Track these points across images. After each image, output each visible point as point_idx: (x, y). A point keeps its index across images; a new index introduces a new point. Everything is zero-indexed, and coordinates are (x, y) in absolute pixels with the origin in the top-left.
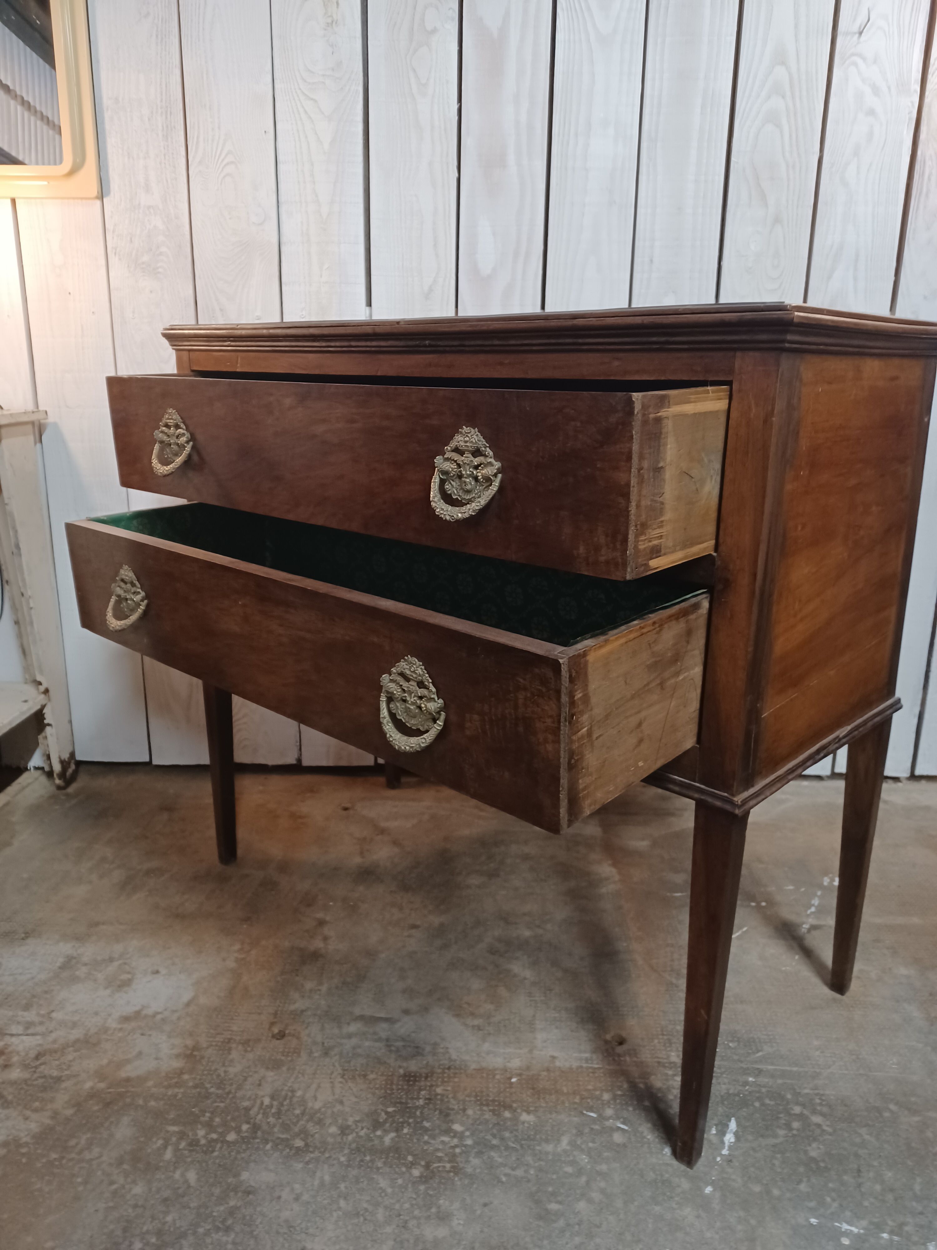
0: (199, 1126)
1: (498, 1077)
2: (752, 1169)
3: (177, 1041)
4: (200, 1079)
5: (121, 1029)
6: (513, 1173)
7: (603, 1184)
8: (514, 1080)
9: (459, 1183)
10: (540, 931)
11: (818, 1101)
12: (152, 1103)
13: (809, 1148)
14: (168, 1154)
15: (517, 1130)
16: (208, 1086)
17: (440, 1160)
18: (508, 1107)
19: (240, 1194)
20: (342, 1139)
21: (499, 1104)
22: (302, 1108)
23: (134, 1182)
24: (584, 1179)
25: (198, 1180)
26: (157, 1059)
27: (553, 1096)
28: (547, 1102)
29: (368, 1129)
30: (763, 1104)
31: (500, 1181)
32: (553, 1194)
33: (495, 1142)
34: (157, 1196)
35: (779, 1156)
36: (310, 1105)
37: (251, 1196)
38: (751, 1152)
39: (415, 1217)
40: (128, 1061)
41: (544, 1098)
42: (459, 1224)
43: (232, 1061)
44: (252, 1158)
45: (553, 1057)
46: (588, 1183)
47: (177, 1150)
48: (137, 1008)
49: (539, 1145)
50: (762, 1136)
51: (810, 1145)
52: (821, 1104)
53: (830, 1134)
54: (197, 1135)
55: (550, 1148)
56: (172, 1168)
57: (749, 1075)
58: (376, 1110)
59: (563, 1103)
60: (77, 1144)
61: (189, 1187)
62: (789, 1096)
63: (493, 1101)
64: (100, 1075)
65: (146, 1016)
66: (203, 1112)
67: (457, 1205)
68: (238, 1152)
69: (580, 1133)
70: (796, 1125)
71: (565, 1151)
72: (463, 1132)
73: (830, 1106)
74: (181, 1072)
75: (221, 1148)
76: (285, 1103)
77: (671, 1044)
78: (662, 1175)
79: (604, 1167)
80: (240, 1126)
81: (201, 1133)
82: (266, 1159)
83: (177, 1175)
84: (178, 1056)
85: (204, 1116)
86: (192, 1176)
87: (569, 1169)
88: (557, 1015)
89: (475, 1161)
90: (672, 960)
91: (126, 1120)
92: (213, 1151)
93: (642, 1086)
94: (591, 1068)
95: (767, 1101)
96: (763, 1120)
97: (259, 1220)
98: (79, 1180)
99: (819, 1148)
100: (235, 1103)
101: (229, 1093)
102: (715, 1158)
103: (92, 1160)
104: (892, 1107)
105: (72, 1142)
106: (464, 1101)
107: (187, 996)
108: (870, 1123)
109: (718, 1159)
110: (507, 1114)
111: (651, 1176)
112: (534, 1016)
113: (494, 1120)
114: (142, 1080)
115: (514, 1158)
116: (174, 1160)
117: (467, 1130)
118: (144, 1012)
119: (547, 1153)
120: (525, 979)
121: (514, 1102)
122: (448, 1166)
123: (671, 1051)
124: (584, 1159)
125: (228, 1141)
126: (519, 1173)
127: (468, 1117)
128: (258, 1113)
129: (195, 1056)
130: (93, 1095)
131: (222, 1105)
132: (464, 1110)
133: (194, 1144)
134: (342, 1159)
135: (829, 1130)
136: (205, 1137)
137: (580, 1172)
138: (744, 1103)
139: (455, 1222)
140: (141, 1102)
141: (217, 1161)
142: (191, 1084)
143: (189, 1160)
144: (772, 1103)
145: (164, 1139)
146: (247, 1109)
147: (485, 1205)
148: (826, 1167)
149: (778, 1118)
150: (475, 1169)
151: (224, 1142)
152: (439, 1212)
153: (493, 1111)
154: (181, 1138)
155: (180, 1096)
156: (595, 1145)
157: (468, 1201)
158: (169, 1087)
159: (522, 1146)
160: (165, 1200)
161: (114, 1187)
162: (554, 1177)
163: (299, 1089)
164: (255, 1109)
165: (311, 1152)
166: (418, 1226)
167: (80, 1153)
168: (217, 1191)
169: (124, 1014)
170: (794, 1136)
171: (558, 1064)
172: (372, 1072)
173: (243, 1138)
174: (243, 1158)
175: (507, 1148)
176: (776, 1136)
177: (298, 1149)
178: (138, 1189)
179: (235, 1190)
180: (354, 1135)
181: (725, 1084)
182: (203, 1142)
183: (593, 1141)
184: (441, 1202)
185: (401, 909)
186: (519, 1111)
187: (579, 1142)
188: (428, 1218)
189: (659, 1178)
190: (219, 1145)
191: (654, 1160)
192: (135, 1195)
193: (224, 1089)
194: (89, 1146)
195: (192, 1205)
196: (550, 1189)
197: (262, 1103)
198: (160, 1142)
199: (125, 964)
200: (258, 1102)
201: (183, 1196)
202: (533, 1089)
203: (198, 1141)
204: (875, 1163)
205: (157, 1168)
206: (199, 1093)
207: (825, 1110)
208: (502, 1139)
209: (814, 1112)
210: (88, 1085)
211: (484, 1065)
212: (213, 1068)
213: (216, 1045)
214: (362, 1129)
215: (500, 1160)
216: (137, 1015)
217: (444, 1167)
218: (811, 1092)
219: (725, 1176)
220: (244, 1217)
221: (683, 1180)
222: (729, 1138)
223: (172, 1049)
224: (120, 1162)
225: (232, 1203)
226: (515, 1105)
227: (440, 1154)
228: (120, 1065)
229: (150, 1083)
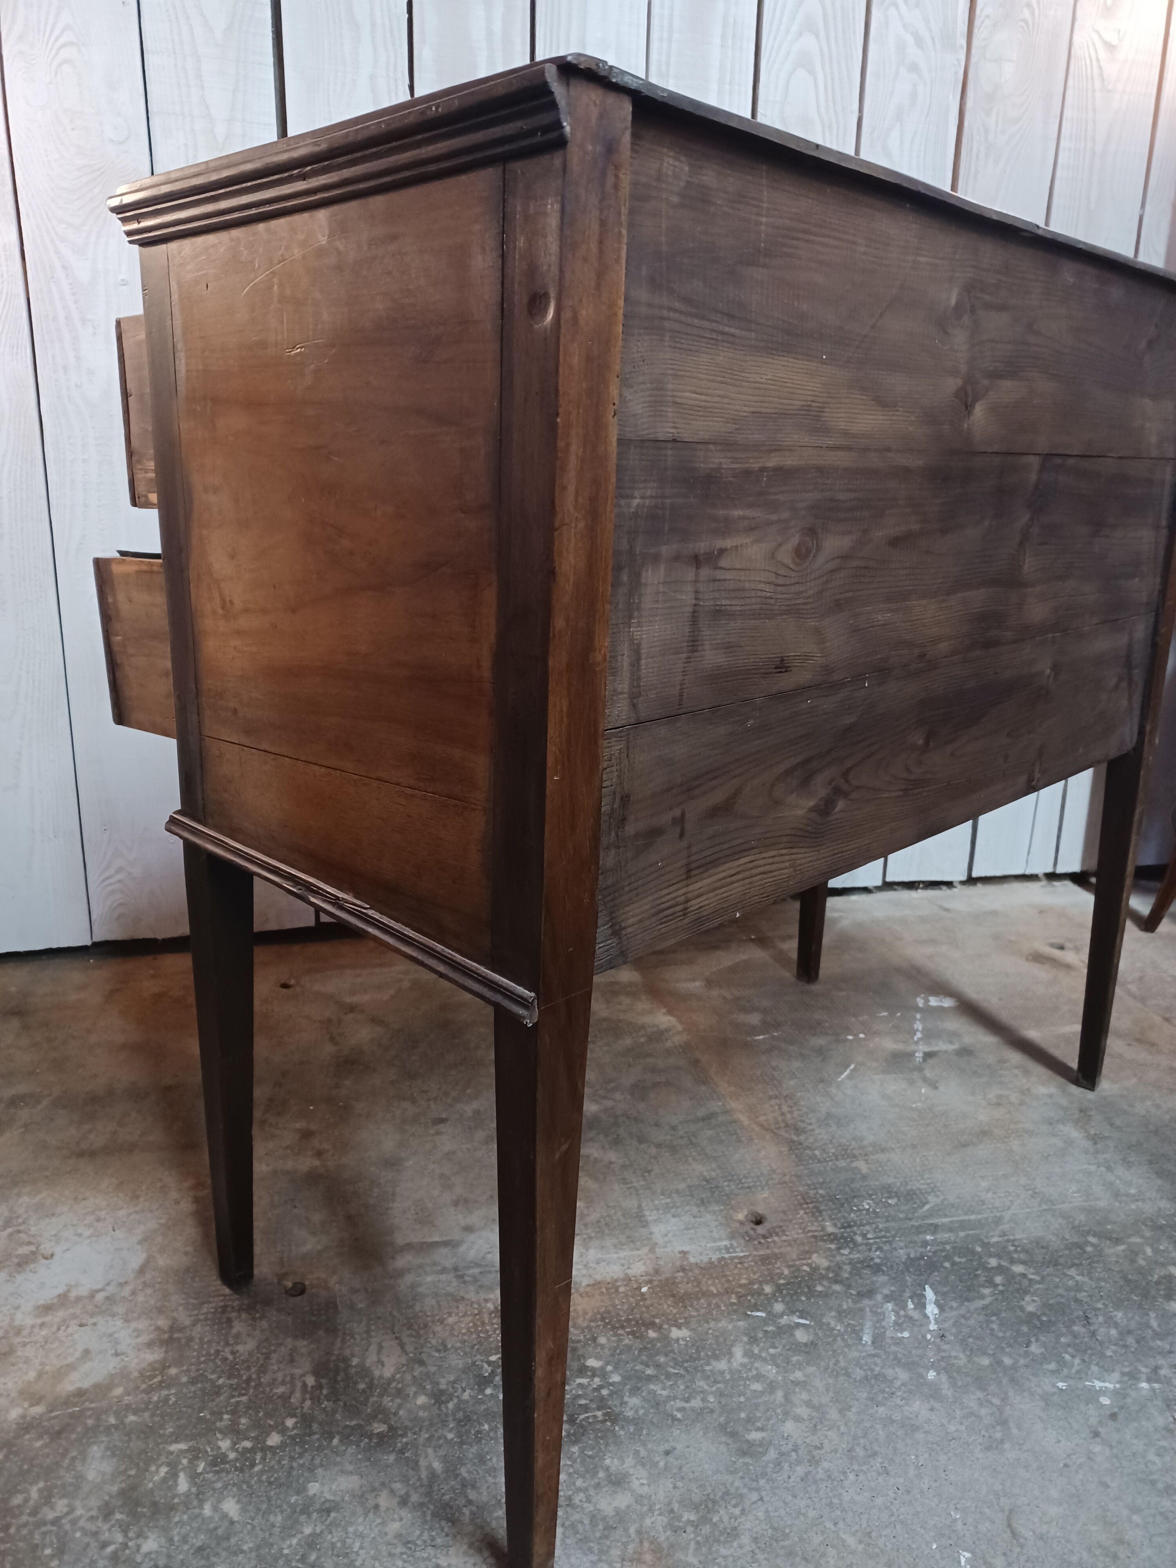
0: (219, 1436)
1: (622, 1289)
2: (971, 1340)
3: (143, 1324)
4: (198, 1370)
5: (42, 1325)
6: (687, 1405)
7: (805, 1396)
8: (644, 1290)
9: (622, 1433)
10: (610, 1103)
11: (1012, 1248)
12: (132, 1418)
13: (1023, 1303)
14: (183, 1485)
15: (672, 1351)
16: (213, 1377)
17: (586, 1408)
18: (651, 1325)
19: (315, 1515)
20: (440, 1409)
21: (637, 1323)
22: (367, 1380)
23: (140, 1535)
24: (779, 1395)
25: (244, 1510)
26: (117, 1355)
27: (702, 1301)
28: (697, 1310)
29: (472, 1389)
30: (954, 1264)
31: (674, 1419)
32: (750, 1420)
33: (649, 1372)
34: (186, 1547)
35: (994, 1318)
36: (377, 1373)
37: (333, 1515)
38: (962, 1320)
39: (580, 1490)
40: (71, 1367)
41: (691, 1305)
42: (642, 1484)
43: (237, 1336)
44: (317, 1461)
45: (684, 1253)
46: (786, 1397)
47: (193, 1477)
48: (60, 1291)
49: (708, 1364)
50: (968, 1300)
51: (1023, 1300)
52: (1016, 1251)
53: (1040, 1283)
54: (219, 1448)
55: (722, 1365)
56: (195, 1503)
57: (925, 1232)
58: (474, 1363)
59: (718, 1306)
60: (26, 1500)
61: (232, 1522)
62: (979, 1249)
63: (628, 1320)
64: (30, 1396)
65: (78, 1299)
66: (218, 1415)
67: (630, 1461)
68: (292, 1459)
69: (753, 1340)
70: (998, 1279)
71: (743, 1365)
72: (603, 1368)
73: (1026, 1251)
74: (163, 1366)
75: (263, 1459)
76: (339, 1378)
77: (820, 1212)
78: (872, 1370)
79: (798, 1375)
80: (283, 1423)
81: (225, 1444)
82: (338, 1459)
83: (207, 1510)
84: (150, 1345)
85: (221, 1420)
86: (231, 1507)
87: (757, 1386)
88: (668, 1200)
89: (634, 1401)
90: (783, 1114)
91: (96, 1451)
92: (253, 1465)
93: (806, 1268)
94: (736, 1257)
95: (957, 1259)
96: (961, 1281)
97: (357, 1545)
98: (48, 1551)
99: (1034, 1301)
100: (263, 1392)
101: (249, 1379)
102: (924, 1337)
103: (59, 1518)
104: (1091, 1239)
105: (17, 1500)
106: (589, 1328)
107: (136, 1260)
108: (1076, 1261)
109: (929, 1337)
110: (652, 1334)
111: (859, 1373)
112: (640, 1206)
113: (638, 1344)
114: (102, 1389)
115: (682, 1387)
116: (194, 1490)
117: (608, 1363)
118: (73, 1295)
119: (722, 1373)
120: (611, 1163)
121: (654, 1316)
122: (599, 1414)
123: (823, 1220)
124: (770, 1371)
125: (271, 1447)
126: (696, 1403)
127: (603, 1347)
128: (304, 1400)
129: (179, 1339)
130: (26, 1426)
131: (244, 1399)
132: (594, 1339)
133: (218, 1461)
134: (450, 1436)
135: (1037, 1278)
136: (233, 1448)
137: (772, 1387)
138: (933, 1266)
139: (635, 1484)
140: (112, 1420)
141: (264, 1477)
142: (184, 1379)
143: (219, 1485)
144: (963, 1260)
145: (169, 1464)
146: (285, 1398)
147: (667, 1453)
148: (1050, 1321)
149: (976, 1276)
150: (637, 1411)
151: (265, 1449)
152: (609, 1476)
153: (633, 1333)
154: (196, 1458)
155: (173, 1399)
156: (779, 1350)
157: (643, 1453)
158: (149, 1391)
159: (686, 1370)
160: (200, 1549)
161: (110, 1549)
162: (742, 1399)
163: (353, 1355)
164: (298, 1394)
165: (402, 1436)
166: (589, 1500)
167: (34, 1512)
168: (278, 1519)
169: (41, 1302)
170: (1002, 1292)
171: (692, 1260)
172: (450, 1314)
173: (293, 1438)
174: (302, 1465)
175: (668, 1376)
176: (982, 1297)
177: (381, 1435)
178: (151, 1544)
179: (306, 1510)
180: (455, 1400)
181: (901, 1248)
182: (232, 1455)
183: (775, 1347)
184: (608, 1462)
185: (414, 1101)
186: (666, 1326)
187: (756, 1351)
188: (598, 1486)
189: (869, 1373)
190: (258, 1457)
191: (855, 1354)
192: (150, 1553)
193: (239, 1376)
194: (47, 1499)
195: (245, 1548)
196: (743, 1415)
197: (305, 1385)
198: (164, 1470)
199: (19, 1232)
200: (299, 1384)
201: (228, 1539)
202: (674, 1296)
203: (225, 1456)
204: (1100, 1306)
205: (172, 1508)
206: (203, 1390)
207: (1023, 1256)
208: (658, 1366)
209: (1013, 1261)
210: (14, 1414)
211: (598, 1277)
212: (212, 1351)
213: (206, 1319)
214: (464, 1390)
215: (665, 1393)
216: (63, 1300)
217: (595, 1417)
218: (1000, 1239)
219: (943, 1354)
220: (333, 1545)
221: (897, 1370)
222: (932, 1310)
223: (137, 1336)
224: (107, 1512)
225: (308, 1531)
226: (657, 1321)
227: (582, 1402)
228: (60, 1374)
229: (118, 1391)
